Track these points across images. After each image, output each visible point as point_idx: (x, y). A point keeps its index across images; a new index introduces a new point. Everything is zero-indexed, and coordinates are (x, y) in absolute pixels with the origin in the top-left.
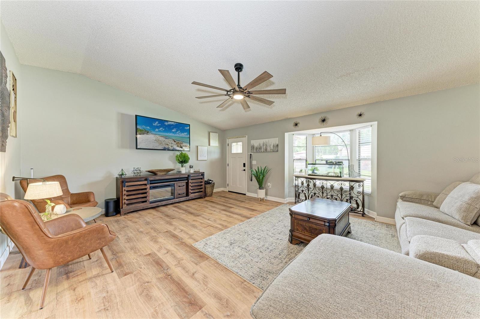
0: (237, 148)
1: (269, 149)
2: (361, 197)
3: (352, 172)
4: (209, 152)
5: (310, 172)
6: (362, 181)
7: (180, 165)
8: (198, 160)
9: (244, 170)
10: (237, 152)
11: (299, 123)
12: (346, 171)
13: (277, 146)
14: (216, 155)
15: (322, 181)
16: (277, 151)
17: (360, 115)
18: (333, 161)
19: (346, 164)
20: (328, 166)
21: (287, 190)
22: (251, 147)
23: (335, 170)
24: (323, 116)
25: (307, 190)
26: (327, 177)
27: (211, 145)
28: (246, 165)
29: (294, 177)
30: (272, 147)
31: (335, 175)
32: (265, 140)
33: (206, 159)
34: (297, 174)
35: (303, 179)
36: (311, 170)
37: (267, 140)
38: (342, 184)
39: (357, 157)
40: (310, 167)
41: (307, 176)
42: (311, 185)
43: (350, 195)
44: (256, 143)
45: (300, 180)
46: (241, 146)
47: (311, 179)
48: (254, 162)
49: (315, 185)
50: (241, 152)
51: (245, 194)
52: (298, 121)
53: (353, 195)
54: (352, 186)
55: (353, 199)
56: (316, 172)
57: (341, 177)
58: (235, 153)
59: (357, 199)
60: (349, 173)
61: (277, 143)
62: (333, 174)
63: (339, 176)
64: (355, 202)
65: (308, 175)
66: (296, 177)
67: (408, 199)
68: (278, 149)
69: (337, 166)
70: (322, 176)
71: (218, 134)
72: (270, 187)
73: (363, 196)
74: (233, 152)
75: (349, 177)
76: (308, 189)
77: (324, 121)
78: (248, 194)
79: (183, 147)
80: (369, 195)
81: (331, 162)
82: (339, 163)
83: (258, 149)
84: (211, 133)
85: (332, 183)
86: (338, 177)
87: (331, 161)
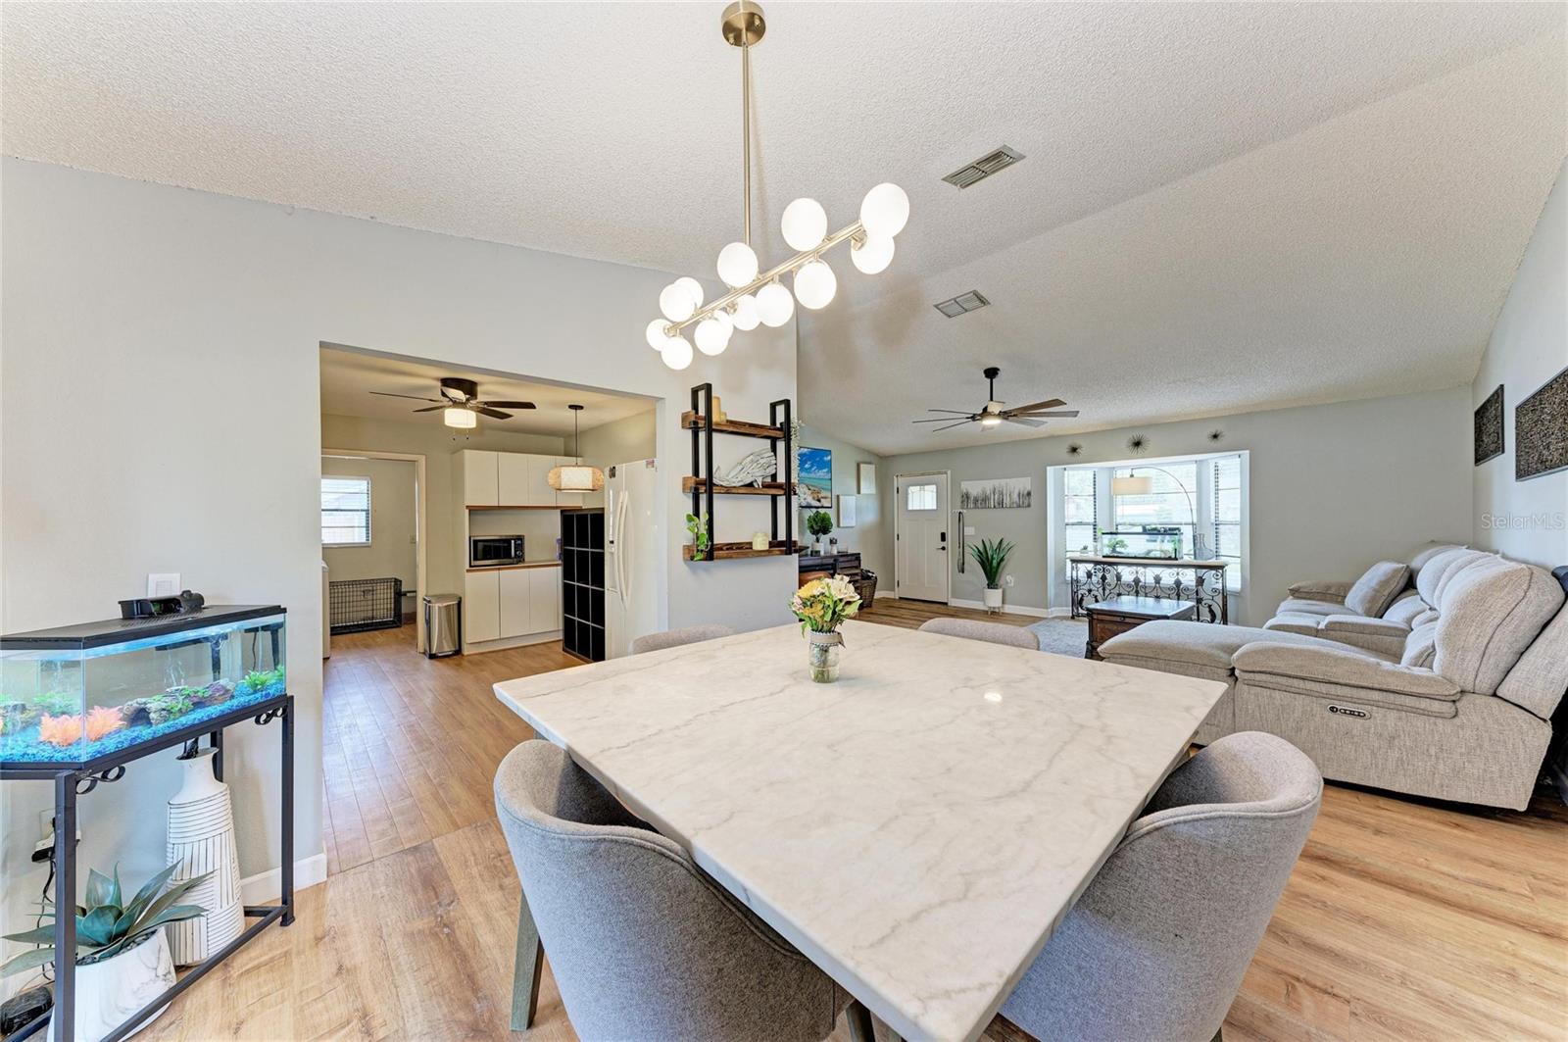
0: (923, 498)
1: (1007, 501)
2: (1219, 599)
3: (1200, 549)
4: (859, 510)
5: (1107, 551)
6: (1221, 567)
7: (814, 537)
8: (841, 525)
9: (943, 548)
10: (922, 508)
11: (1080, 447)
12: (1187, 547)
13: (1029, 494)
14: (871, 516)
16: (1029, 506)
17: (1215, 436)
18: (1159, 527)
19: (1187, 533)
20: (1147, 537)
21: (1051, 591)
22: (960, 496)
23: (1166, 546)
24: (1136, 434)
25: (1101, 590)
26: (1145, 560)
27: (862, 492)
28: (949, 537)
29: (1069, 563)
30: (1015, 497)
31: (1163, 556)
32: (996, 483)
33: (854, 524)
34: (1077, 555)
35: (1090, 567)
36: (1108, 546)
37: (1003, 482)
38: (1178, 574)
39: (1213, 517)
40: (1106, 539)
41: (1100, 558)
42: (1111, 578)
43: (1197, 594)
44: (975, 488)
45: (1083, 568)
46: (935, 495)
47: (1111, 564)
48: (969, 531)
49: (1119, 577)
50: (935, 508)
51: (946, 604)
52: (1077, 442)
53: (1202, 595)
54: (1201, 578)
55: (1203, 603)
56: (1118, 549)
57: (1176, 559)
58: (918, 508)
59: (1210, 602)
60: (1195, 551)
61: (1029, 488)
62: (1158, 555)
63: (1173, 556)
64: (1208, 609)
65: (1104, 557)
66: (1074, 561)
67: (1304, 595)
68: (1031, 501)
69: (1168, 537)
70: (1135, 558)
71: (874, 466)
72: (1012, 584)
73: (1225, 598)
74: (910, 508)
75: (1195, 558)
76: (1103, 585)
77: (1137, 444)
78: (954, 602)
79: (822, 500)
80: (1237, 595)
81: (1155, 529)
82: (1172, 532)
83: (981, 502)
84: (862, 465)
85: (1157, 571)
86: (1171, 561)
87: (1154, 526)
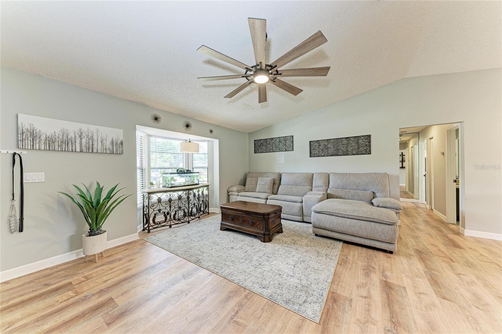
15: (169, 193)
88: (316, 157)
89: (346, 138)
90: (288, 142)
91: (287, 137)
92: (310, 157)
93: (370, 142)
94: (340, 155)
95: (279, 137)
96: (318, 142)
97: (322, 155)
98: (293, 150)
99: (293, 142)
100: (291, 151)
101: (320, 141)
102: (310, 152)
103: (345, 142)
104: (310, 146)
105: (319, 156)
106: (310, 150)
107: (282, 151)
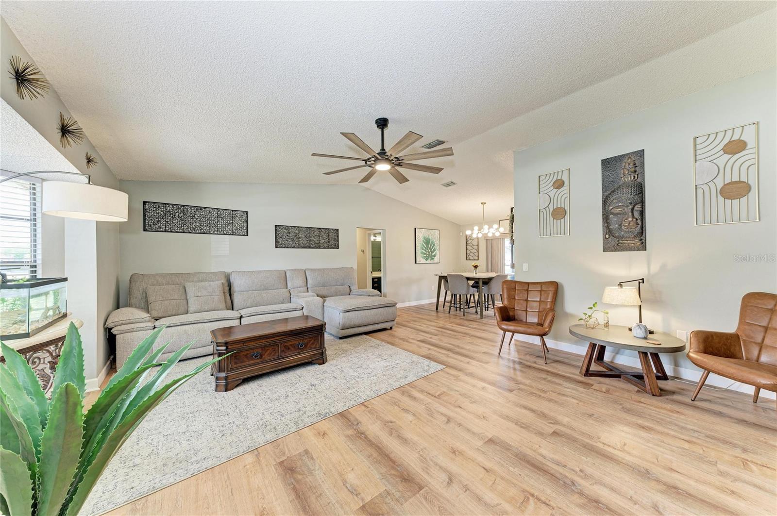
88: (284, 248)
89: (318, 228)
90: (238, 221)
91: (235, 211)
92: (276, 247)
93: (338, 236)
94: (312, 248)
95: (217, 209)
96: (287, 228)
97: (293, 246)
98: (248, 235)
99: (247, 222)
100: (243, 235)
101: (290, 228)
102: (276, 240)
103: (317, 232)
104: (276, 233)
105: (288, 248)
106: (276, 237)
107: (225, 234)
